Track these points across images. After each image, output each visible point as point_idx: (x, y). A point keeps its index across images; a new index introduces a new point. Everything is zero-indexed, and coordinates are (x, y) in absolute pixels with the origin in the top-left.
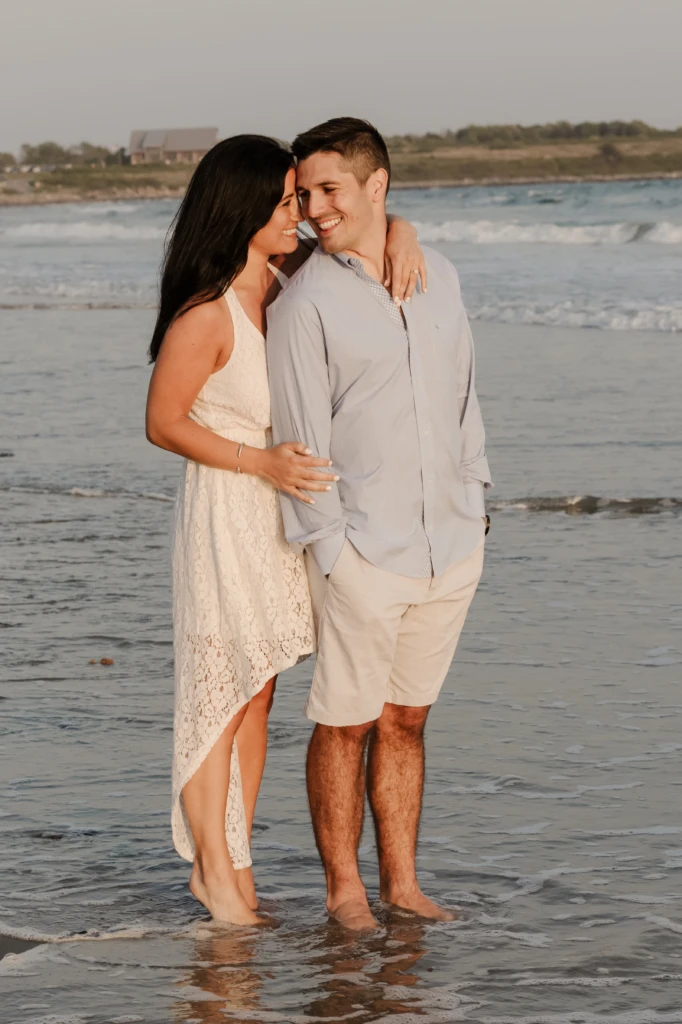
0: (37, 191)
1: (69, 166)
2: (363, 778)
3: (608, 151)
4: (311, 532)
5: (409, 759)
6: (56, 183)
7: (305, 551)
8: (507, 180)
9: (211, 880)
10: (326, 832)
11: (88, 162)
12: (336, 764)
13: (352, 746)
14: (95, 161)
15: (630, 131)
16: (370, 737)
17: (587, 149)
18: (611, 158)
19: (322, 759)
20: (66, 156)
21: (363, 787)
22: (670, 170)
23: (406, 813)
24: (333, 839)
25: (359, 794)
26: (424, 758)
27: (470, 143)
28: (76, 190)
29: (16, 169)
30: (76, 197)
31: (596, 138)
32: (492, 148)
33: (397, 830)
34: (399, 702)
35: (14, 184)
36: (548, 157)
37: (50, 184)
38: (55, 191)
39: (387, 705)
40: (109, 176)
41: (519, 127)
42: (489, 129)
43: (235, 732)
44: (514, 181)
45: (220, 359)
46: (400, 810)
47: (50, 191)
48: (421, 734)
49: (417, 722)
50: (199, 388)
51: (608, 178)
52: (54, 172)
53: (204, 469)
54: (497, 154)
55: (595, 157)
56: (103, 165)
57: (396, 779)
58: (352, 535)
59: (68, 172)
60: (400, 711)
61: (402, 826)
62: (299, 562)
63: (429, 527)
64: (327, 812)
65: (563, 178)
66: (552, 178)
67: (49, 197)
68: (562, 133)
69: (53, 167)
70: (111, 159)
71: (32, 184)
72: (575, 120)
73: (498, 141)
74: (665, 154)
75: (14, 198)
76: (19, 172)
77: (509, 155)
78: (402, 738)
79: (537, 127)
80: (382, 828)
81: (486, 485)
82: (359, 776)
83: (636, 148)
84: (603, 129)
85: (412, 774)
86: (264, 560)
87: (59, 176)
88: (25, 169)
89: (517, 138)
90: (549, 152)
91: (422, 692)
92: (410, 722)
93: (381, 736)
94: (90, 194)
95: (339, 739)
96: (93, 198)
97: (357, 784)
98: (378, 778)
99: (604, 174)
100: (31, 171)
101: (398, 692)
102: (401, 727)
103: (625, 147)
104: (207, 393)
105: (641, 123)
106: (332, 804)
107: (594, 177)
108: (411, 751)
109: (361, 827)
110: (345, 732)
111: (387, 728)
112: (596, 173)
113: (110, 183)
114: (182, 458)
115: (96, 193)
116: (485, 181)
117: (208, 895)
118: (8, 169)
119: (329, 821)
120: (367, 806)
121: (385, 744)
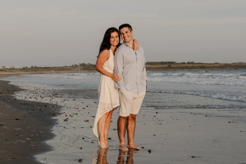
0: (81, 70)
1: (86, 67)
2: (126, 125)
3: (169, 66)
4: (119, 86)
5: (133, 123)
6: (84, 69)
7: (118, 90)
8: (154, 70)
9: (101, 141)
10: (120, 133)
11: (89, 66)
12: (122, 123)
13: (124, 120)
14: (90, 66)
15: (173, 63)
16: (127, 118)
17: (166, 66)
18: (170, 67)
19: (120, 122)
20: (86, 65)
21: (126, 127)
22: (179, 69)
23: (132, 131)
24: (121, 134)
25: (125, 128)
26: (135, 123)
27: (148, 65)
28: (87, 70)
29: (78, 67)
30: (87, 71)
31: (167, 64)
32: (152, 65)
33: (131, 134)
34: (132, 114)
35: (78, 69)
36: (160, 67)
37: (83, 69)
38: (84, 71)
39: (130, 114)
40: (92, 68)
41: (156, 62)
42: (151, 62)
43: (107, 118)
44: (155, 70)
45: (107, 59)
46: (131, 131)
47: (83, 70)
48: (135, 119)
49: (135, 117)
50: (104, 63)
51: (169, 70)
52: (84, 68)
53: (104, 76)
54: (152, 66)
55: (167, 67)
56: (92, 67)
57: (131, 125)
58: (125, 86)
59: (86, 68)
60: (132, 115)
61: (131, 133)
62: (118, 91)
63: (138, 86)
64: (120, 130)
65: (162, 70)
66: (161, 70)
67: (83, 71)
68: (162, 63)
69: (84, 67)
70: (93, 66)
71: (81, 69)
72: (164, 61)
73: (153, 64)
74: (178, 66)
75: (78, 71)
76: (79, 67)
77: (154, 66)
78: (132, 119)
79: (159, 62)
80: (128, 133)
81: (146, 81)
82: (125, 125)
83: (174, 66)
84: (169, 63)
85: (133, 125)
86: (112, 91)
87: (85, 68)
88: (80, 67)
89: (155, 64)
90: (160, 66)
91: (136, 112)
92: (133, 117)
93: (129, 119)
94: (90, 71)
95: (123, 119)
96: (90, 72)
97: (125, 126)
98: (128, 125)
99: (169, 69)
100: (81, 67)
101: (132, 112)
102: (132, 117)
103: (172, 65)
104: (105, 64)
105: (175, 62)
106: (121, 129)
107: (167, 70)
108: (133, 122)
109: (125, 133)
110: (124, 118)
111: (130, 118)
112: (168, 69)
113: (93, 70)
114: (101, 74)
115: (91, 71)
116: (150, 70)
117: (101, 144)
118: (77, 67)
119: (120, 131)
120: (126, 130)
121: (129, 120)
